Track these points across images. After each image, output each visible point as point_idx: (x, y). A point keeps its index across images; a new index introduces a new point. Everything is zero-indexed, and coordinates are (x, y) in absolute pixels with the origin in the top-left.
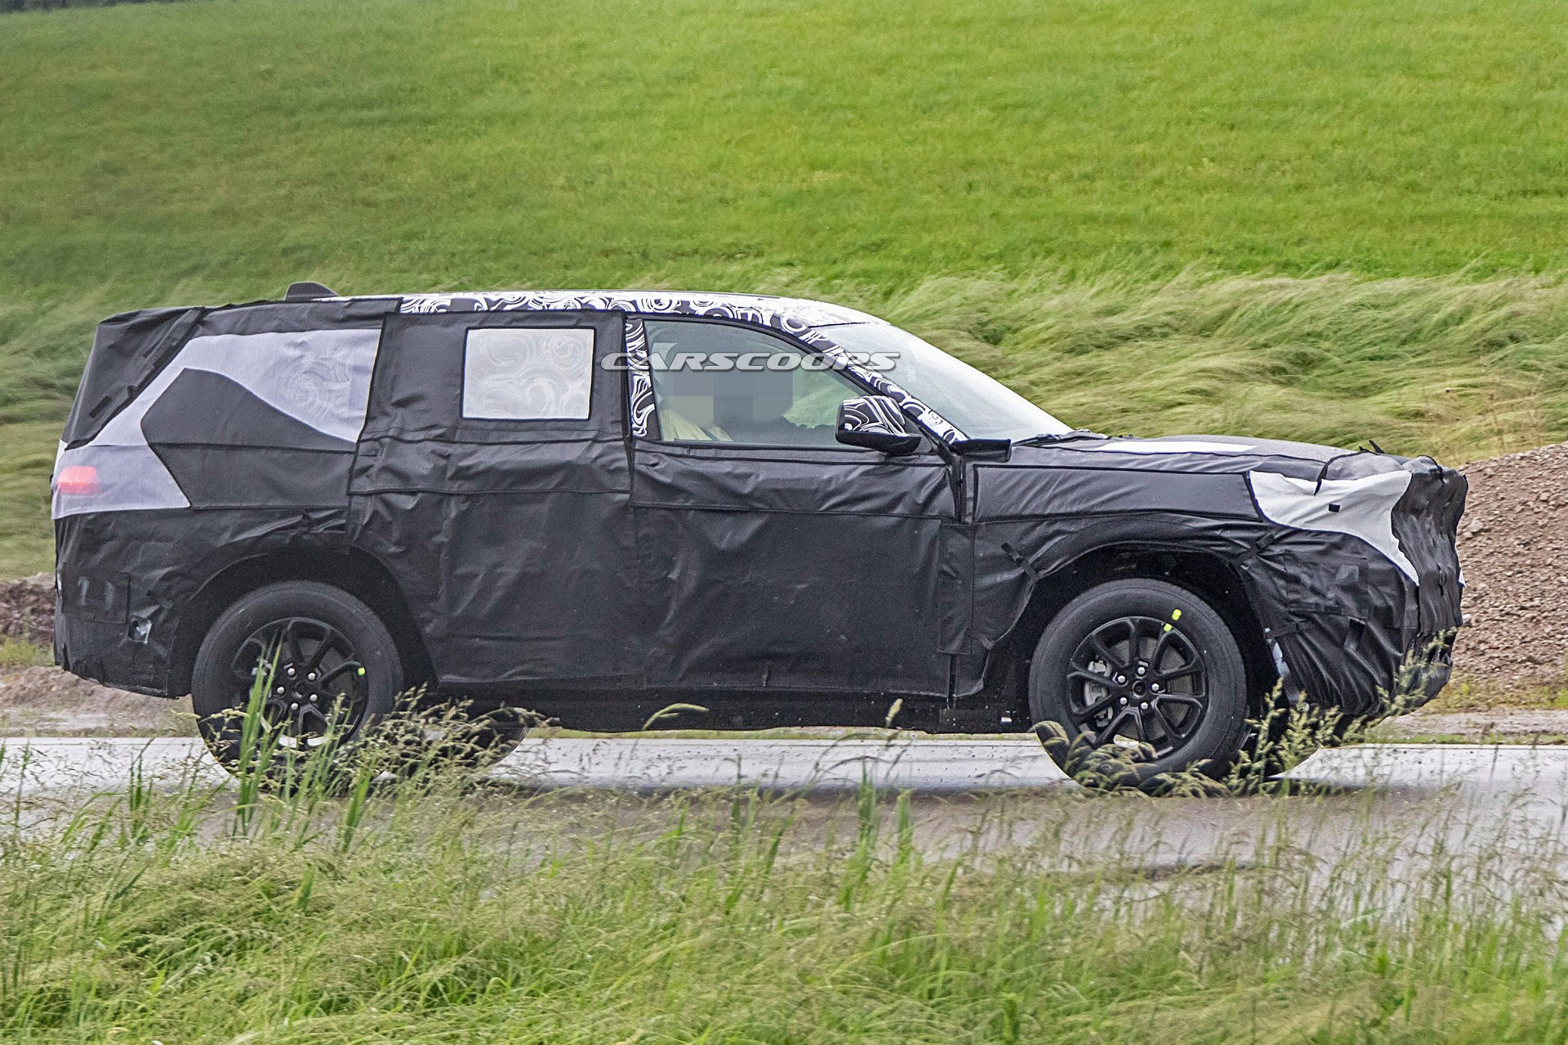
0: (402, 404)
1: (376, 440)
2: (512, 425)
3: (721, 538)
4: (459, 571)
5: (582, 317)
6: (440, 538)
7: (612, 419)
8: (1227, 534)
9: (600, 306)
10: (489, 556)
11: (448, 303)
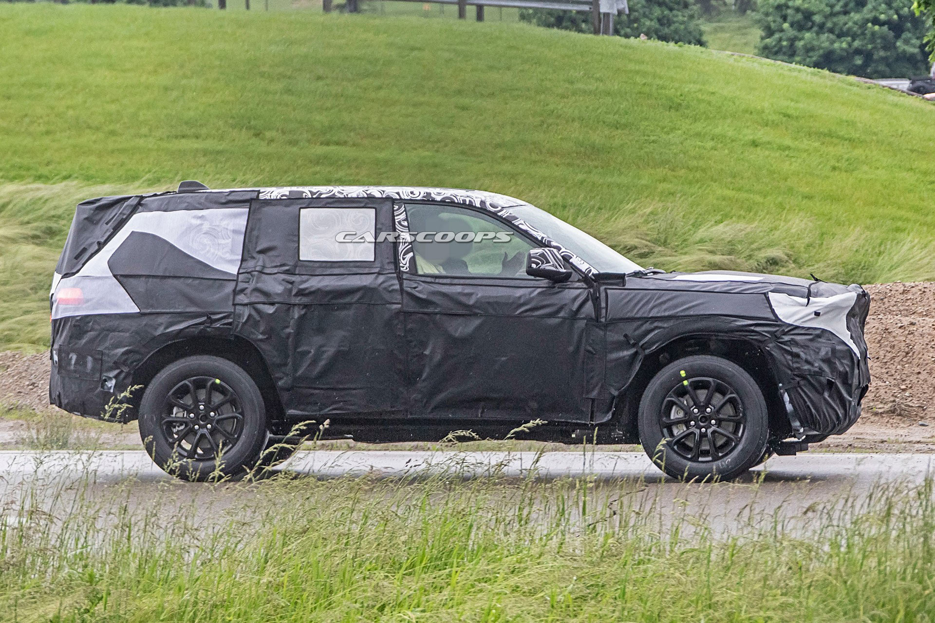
0: (262, 252)
1: (248, 273)
2: (329, 264)
3: (456, 331)
4: (299, 350)
5: (368, 202)
6: (289, 330)
7: (388, 261)
8: (758, 329)
9: (378, 195)
10: (318, 340)
11: (288, 193)
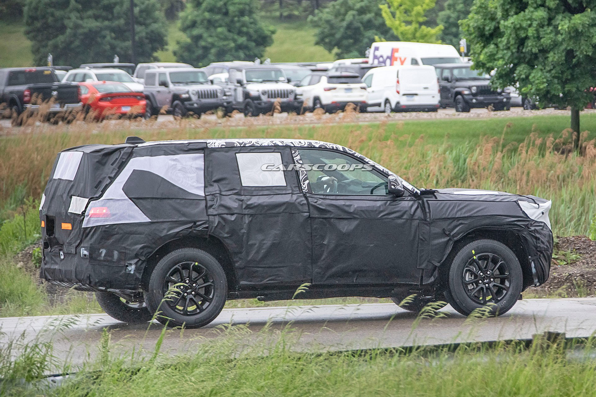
0: (217, 181)
1: (212, 195)
2: (260, 188)
3: (344, 228)
4: (250, 243)
5: (274, 148)
6: (243, 231)
7: (294, 186)
8: (519, 223)
9: (280, 144)
10: (260, 237)
11: (225, 144)
